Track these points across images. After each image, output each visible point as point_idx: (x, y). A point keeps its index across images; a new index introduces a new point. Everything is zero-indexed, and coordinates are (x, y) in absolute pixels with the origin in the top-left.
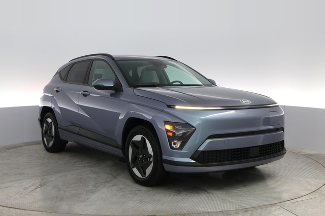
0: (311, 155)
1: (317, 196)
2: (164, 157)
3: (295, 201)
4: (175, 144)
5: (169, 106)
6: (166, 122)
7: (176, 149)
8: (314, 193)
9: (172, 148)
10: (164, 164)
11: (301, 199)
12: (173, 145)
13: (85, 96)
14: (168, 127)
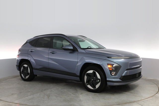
0: (151, 80)
1: (154, 98)
2: (107, 79)
3: (144, 100)
4: (113, 73)
5: (108, 57)
6: (108, 64)
7: (113, 75)
8: (153, 97)
9: (112, 75)
10: (107, 82)
11: (146, 100)
12: (112, 74)
13: (53, 53)
14: (109, 66)
